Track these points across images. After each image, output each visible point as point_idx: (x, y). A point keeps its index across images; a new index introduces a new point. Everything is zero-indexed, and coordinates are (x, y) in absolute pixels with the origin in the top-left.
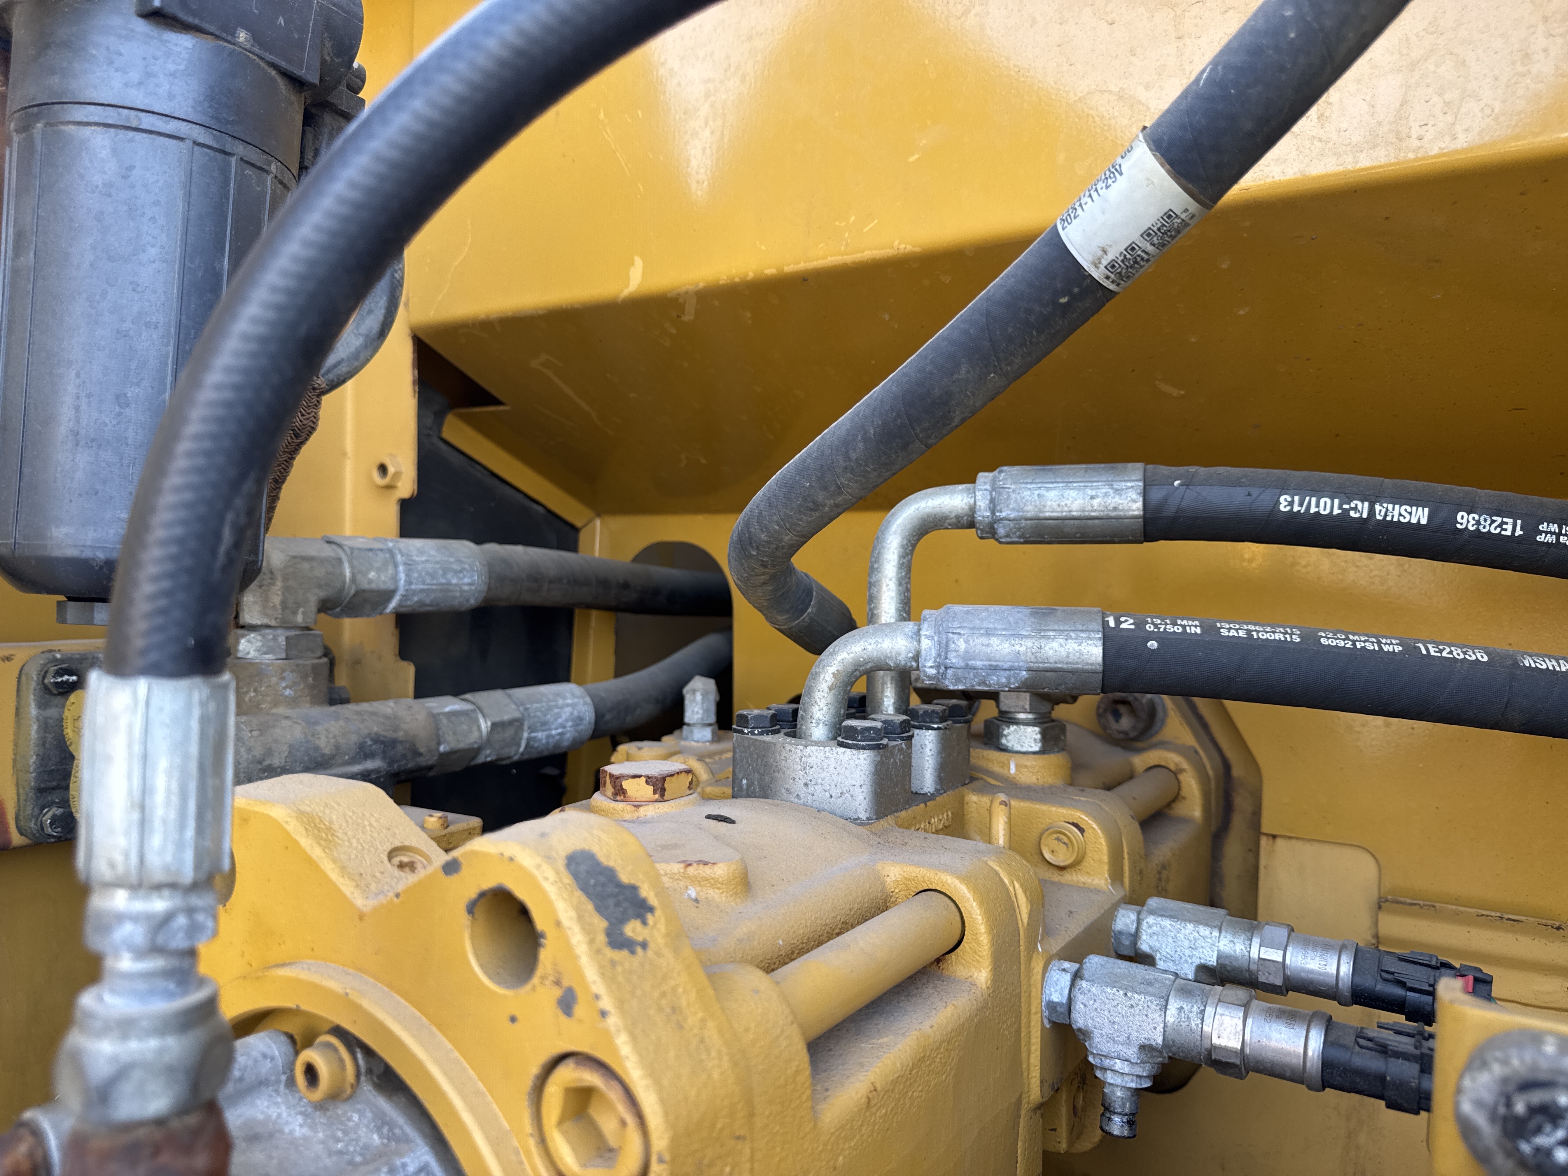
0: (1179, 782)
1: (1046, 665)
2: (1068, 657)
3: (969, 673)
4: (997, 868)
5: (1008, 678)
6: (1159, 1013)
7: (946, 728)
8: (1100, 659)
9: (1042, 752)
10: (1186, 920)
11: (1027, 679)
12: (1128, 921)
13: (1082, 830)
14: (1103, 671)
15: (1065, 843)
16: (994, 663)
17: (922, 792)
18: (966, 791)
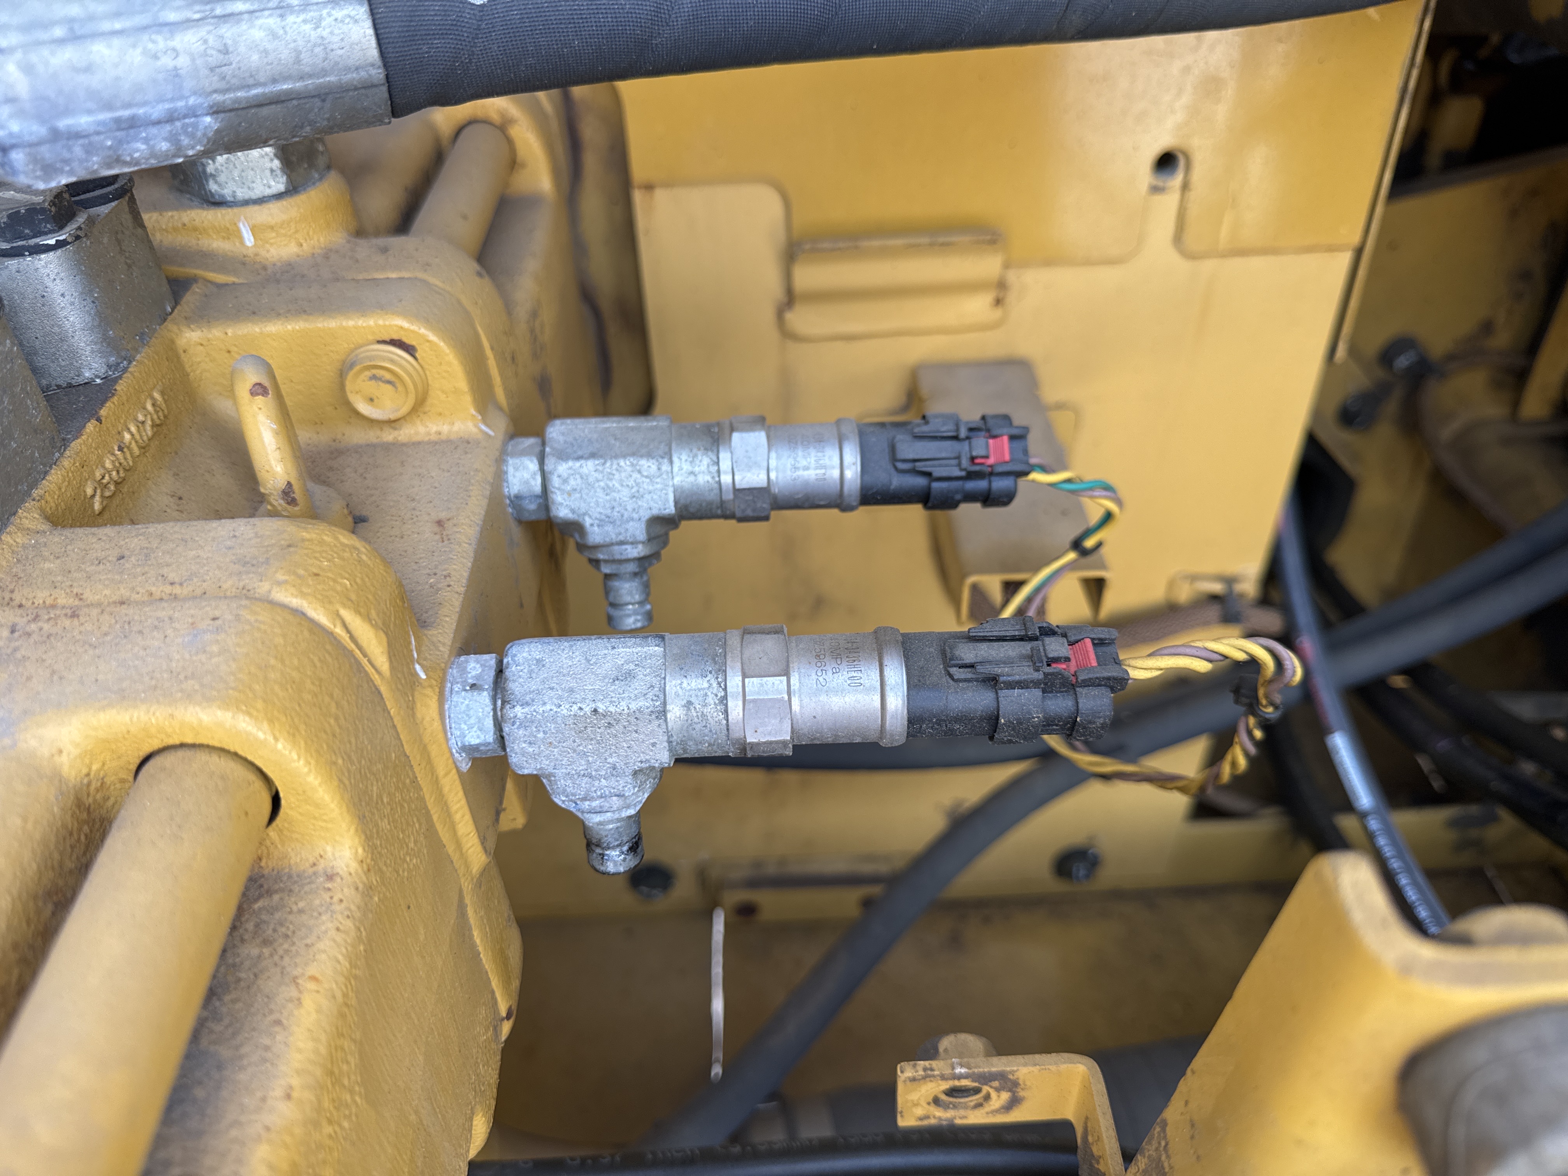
0: (510, 142)
1: (254, 92)
2: (298, 61)
3: (69, 149)
4: (295, 602)
5: (173, 138)
6: (657, 723)
7: (78, 238)
8: (373, 52)
9: (292, 190)
10: (616, 457)
11: (218, 131)
12: (526, 475)
13: (409, 349)
14: (387, 77)
15: (389, 382)
16: (126, 113)
17: (81, 380)
18: (175, 328)
